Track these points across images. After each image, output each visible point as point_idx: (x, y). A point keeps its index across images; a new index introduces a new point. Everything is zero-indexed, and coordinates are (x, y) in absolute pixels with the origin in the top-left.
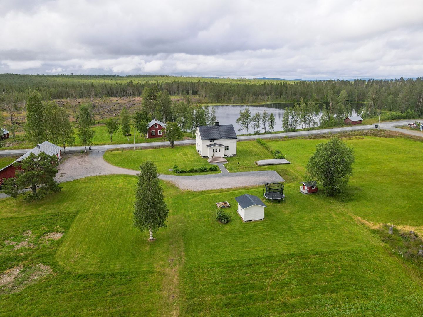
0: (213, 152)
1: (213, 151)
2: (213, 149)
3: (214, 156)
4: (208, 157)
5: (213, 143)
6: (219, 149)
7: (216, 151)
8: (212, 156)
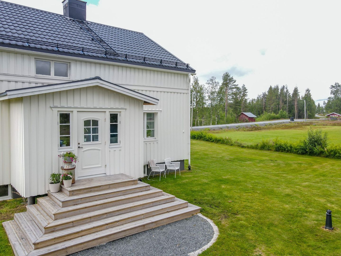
0: (65, 140)
1: (65, 131)
2: (65, 118)
3: (70, 175)
6: (114, 118)
7: (91, 131)
8: (56, 179)
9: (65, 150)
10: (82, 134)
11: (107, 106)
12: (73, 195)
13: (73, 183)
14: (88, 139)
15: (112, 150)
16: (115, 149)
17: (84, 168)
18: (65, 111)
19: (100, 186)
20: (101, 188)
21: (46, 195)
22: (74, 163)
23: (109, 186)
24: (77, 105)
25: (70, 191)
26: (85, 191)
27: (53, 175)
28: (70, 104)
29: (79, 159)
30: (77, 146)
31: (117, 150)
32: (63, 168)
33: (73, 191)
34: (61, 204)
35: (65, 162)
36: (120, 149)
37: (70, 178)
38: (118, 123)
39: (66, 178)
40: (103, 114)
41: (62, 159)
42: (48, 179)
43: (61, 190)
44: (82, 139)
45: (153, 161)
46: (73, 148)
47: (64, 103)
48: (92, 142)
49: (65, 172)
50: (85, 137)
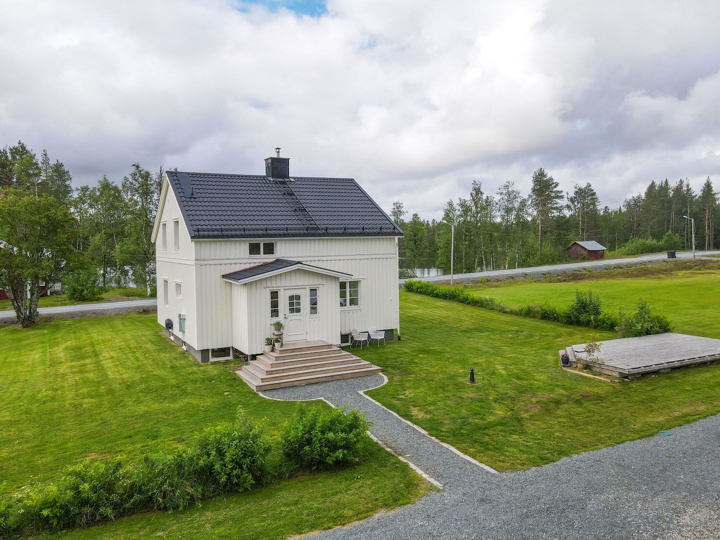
0: (275, 312)
1: (275, 305)
2: (274, 295)
3: (279, 339)
4: (238, 354)
5: (270, 258)
6: (313, 291)
7: (294, 304)
8: (269, 342)
9: (275, 320)
10: (288, 307)
11: (307, 284)
12: (282, 354)
13: (282, 345)
14: (292, 311)
15: (312, 320)
16: (314, 319)
17: (290, 334)
18: (275, 289)
19: (301, 348)
20: (302, 350)
21: (262, 354)
22: (282, 330)
23: (309, 348)
24: (283, 284)
25: (280, 351)
26: (291, 351)
27: (268, 339)
28: (278, 284)
29: (286, 327)
30: (284, 317)
31: (316, 319)
32: (274, 334)
33: (282, 350)
34: (274, 359)
35: (276, 330)
36: (319, 319)
37: (280, 342)
38: (317, 297)
39: (277, 341)
40: (304, 290)
41: (273, 328)
42: (264, 342)
43: (273, 350)
44: (287, 311)
45: (356, 330)
46: (280, 319)
47: (274, 284)
48: (295, 314)
49: (275, 337)
50: (290, 309)
